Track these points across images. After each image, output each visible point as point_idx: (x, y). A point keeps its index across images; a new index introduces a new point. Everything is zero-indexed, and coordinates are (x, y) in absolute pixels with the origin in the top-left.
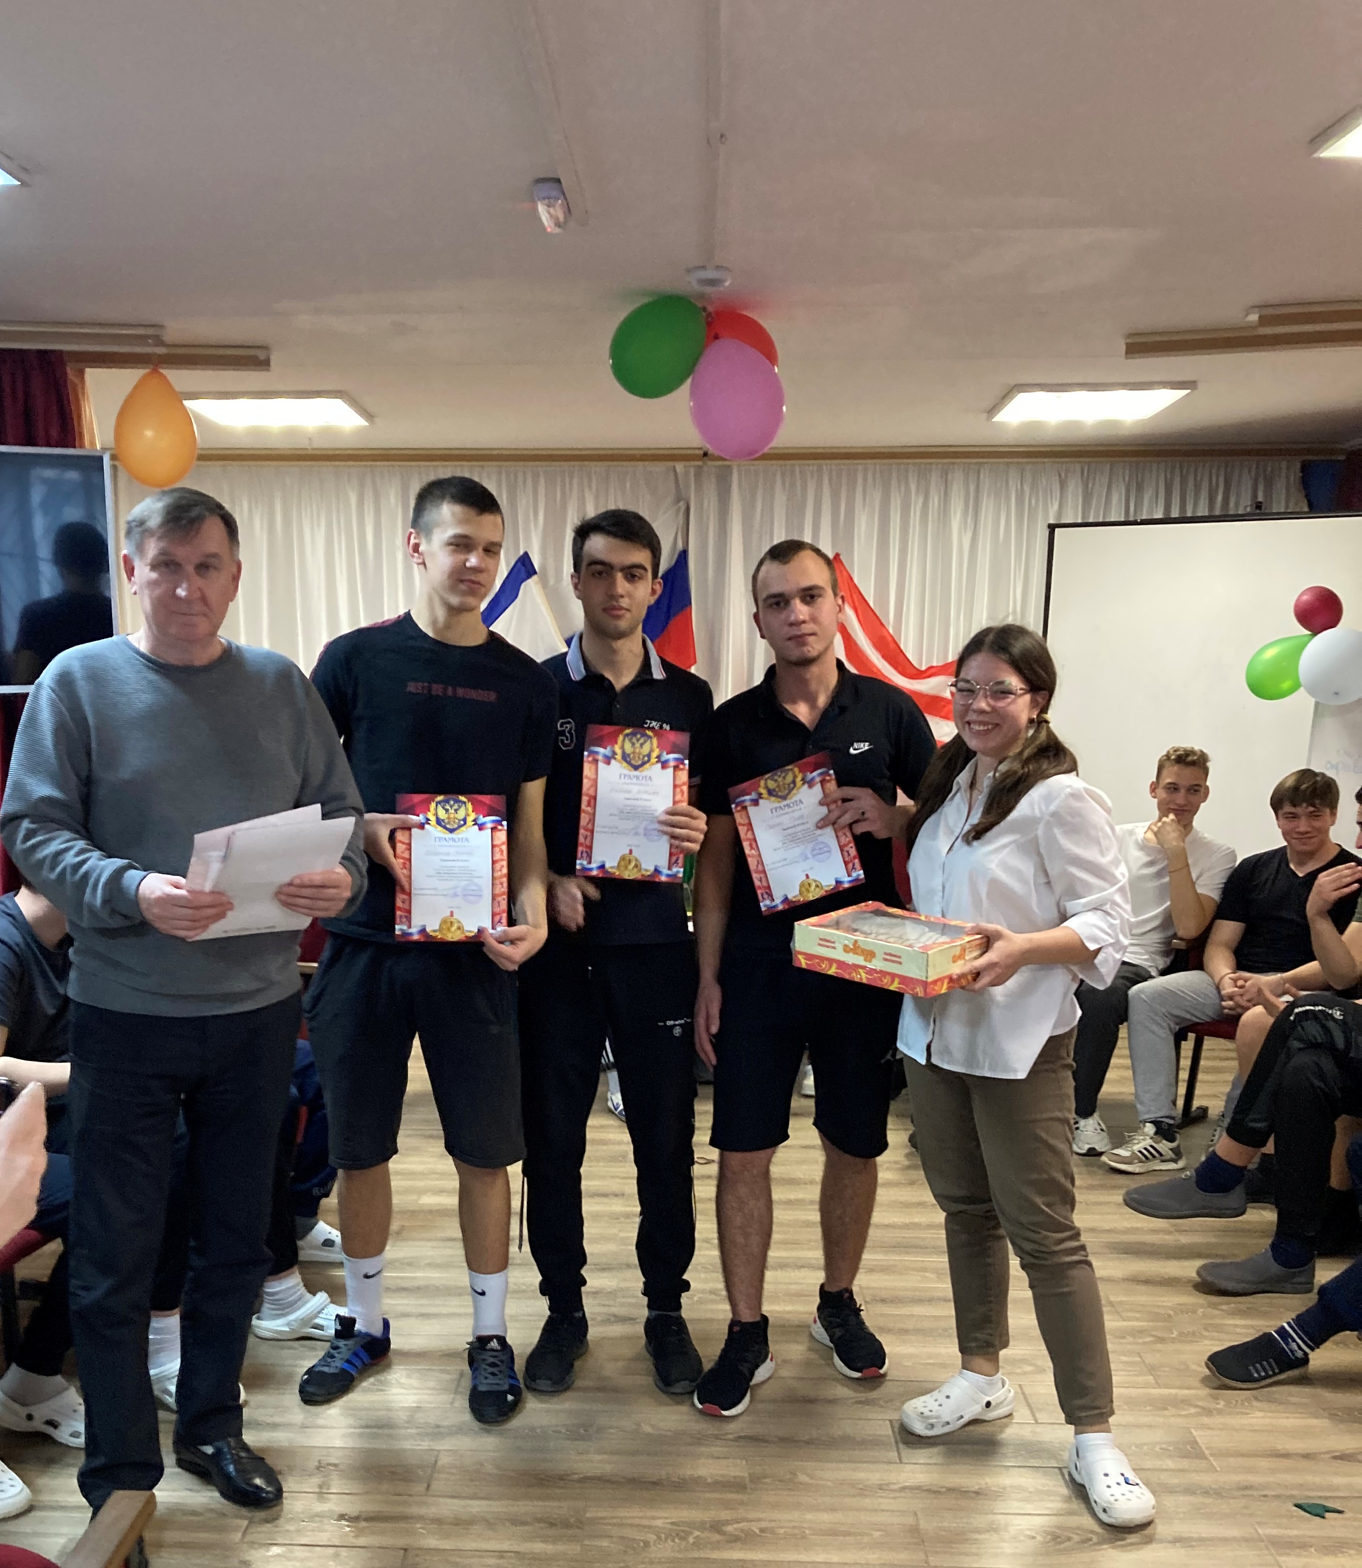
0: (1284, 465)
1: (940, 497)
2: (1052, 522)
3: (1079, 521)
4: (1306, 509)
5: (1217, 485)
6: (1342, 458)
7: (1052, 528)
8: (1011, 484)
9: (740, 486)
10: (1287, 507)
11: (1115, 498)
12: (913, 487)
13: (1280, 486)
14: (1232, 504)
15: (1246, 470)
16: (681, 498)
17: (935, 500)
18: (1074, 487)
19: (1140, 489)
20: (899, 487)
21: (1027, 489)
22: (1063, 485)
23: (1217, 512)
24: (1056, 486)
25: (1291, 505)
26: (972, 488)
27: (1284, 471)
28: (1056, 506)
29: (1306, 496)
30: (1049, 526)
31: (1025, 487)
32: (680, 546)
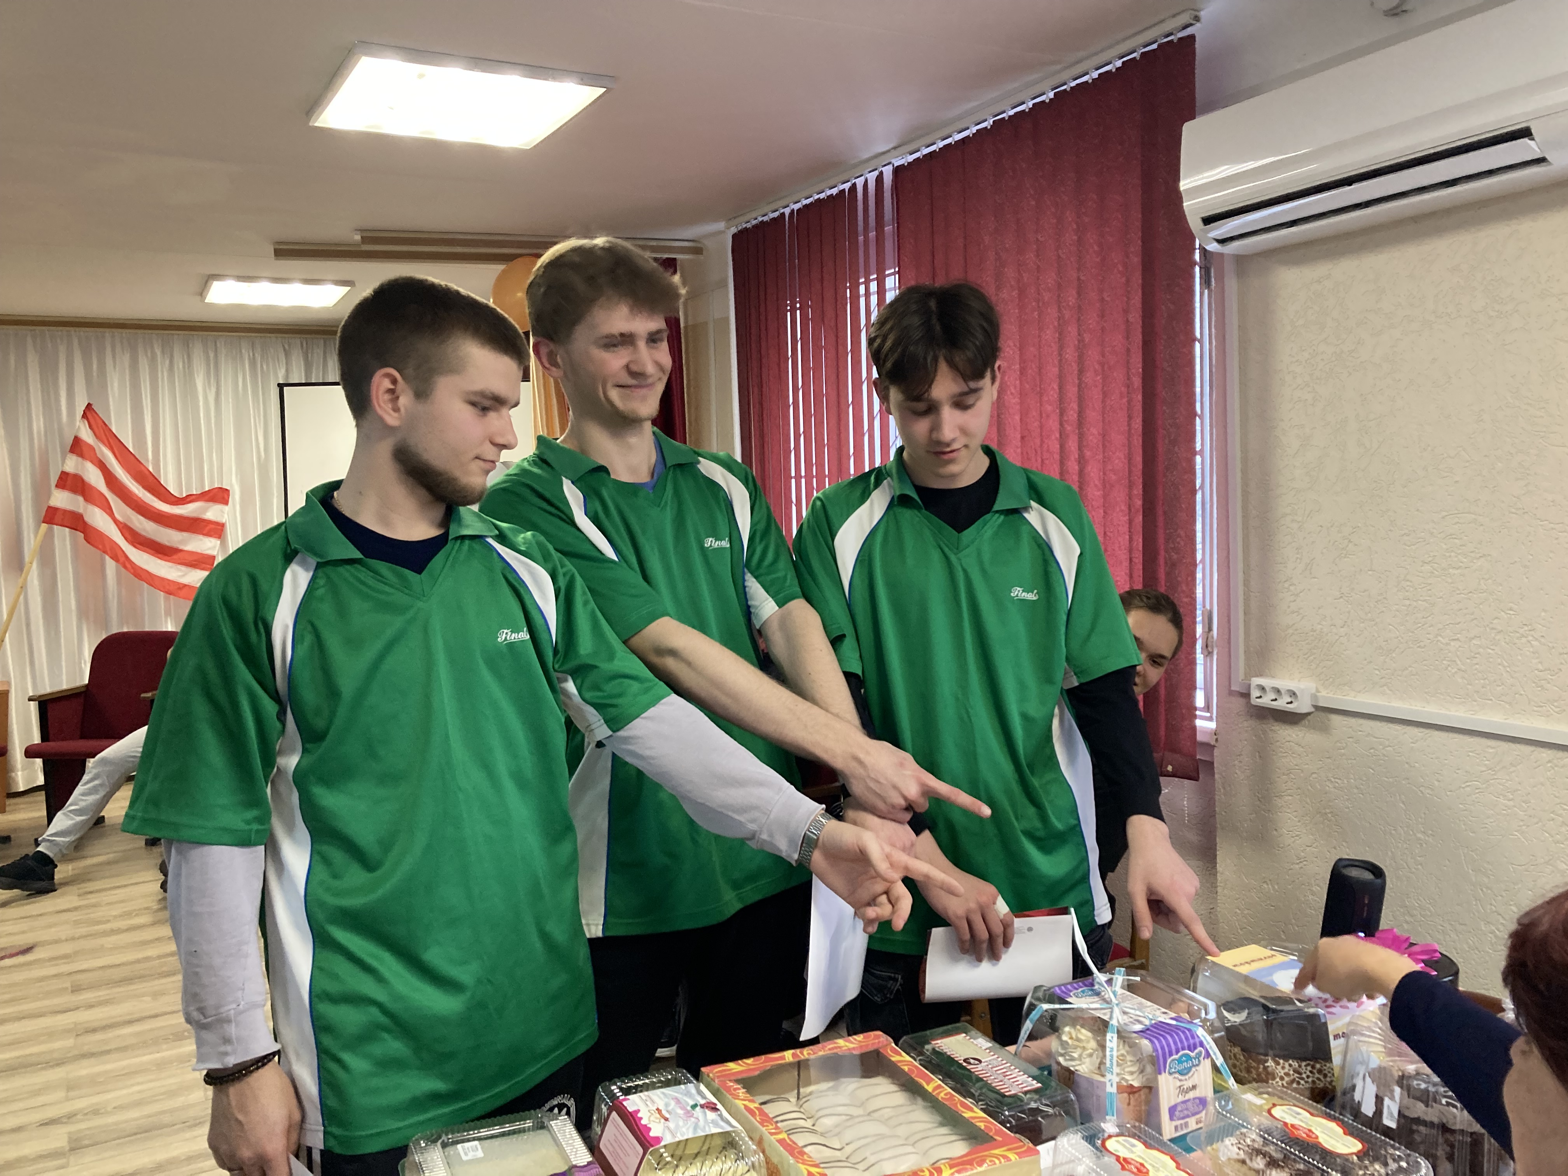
1: (184, 362)
2: (281, 382)
3: (303, 382)
7: (281, 386)
8: (243, 351)
17: (179, 364)
18: (296, 356)
20: (146, 351)
21: (258, 358)
22: (287, 354)
24: (282, 356)
26: (212, 355)
28: (283, 369)
30: (279, 385)
31: (256, 355)
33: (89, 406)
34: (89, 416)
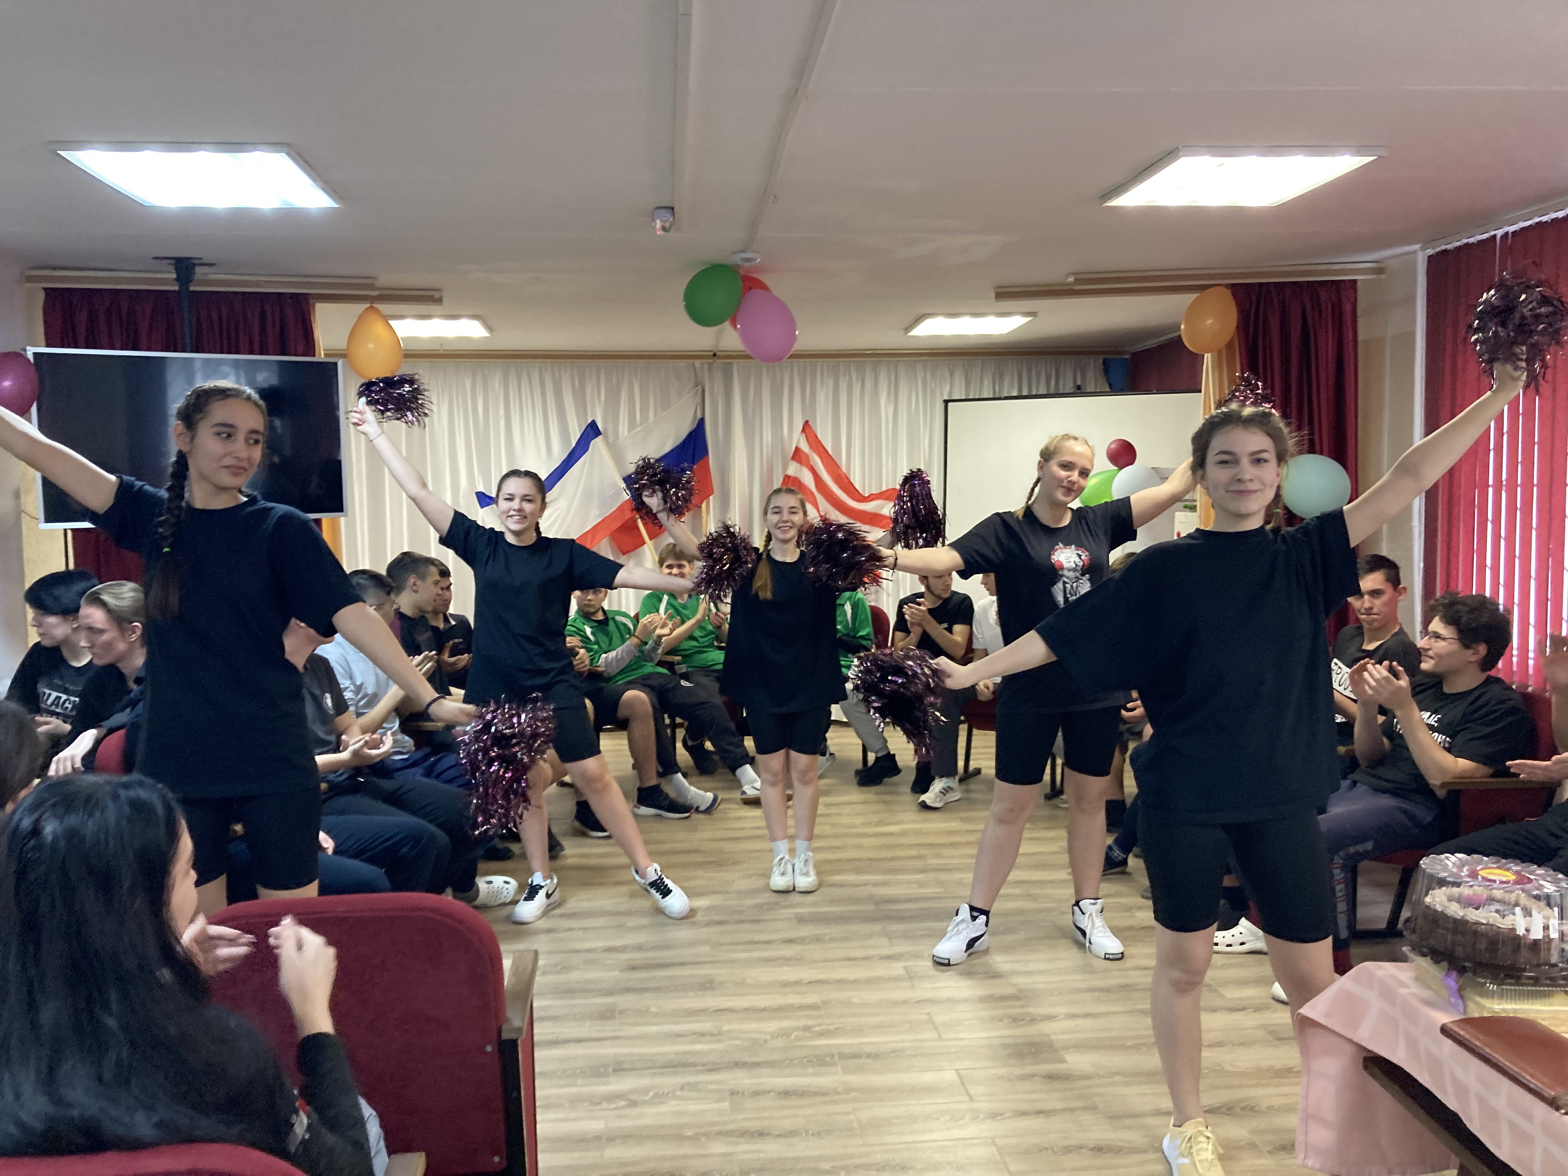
0: (1092, 361)
1: (872, 383)
2: (946, 398)
3: (964, 398)
4: (1108, 389)
5: (1051, 374)
6: (1127, 356)
7: (946, 402)
8: (917, 374)
9: (739, 374)
10: (1096, 388)
11: (985, 382)
12: (854, 376)
13: (1090, 375)
14: (1061, 386)
15: (1068, 364)
16: (698, 383)
17: (869, 385)
18: (959, 375)
19: (1001, 376)
20: (845, 378)
22: (952, 374)
23: (1052, 391)
24: (947, 375)
25: (1098, 387)
26: (893, 377)
27: (1092, 365)
28: (948, 388)
29: (1107, 381)
32: (699, 416)
33: (807, 422)
34: (807, 430)
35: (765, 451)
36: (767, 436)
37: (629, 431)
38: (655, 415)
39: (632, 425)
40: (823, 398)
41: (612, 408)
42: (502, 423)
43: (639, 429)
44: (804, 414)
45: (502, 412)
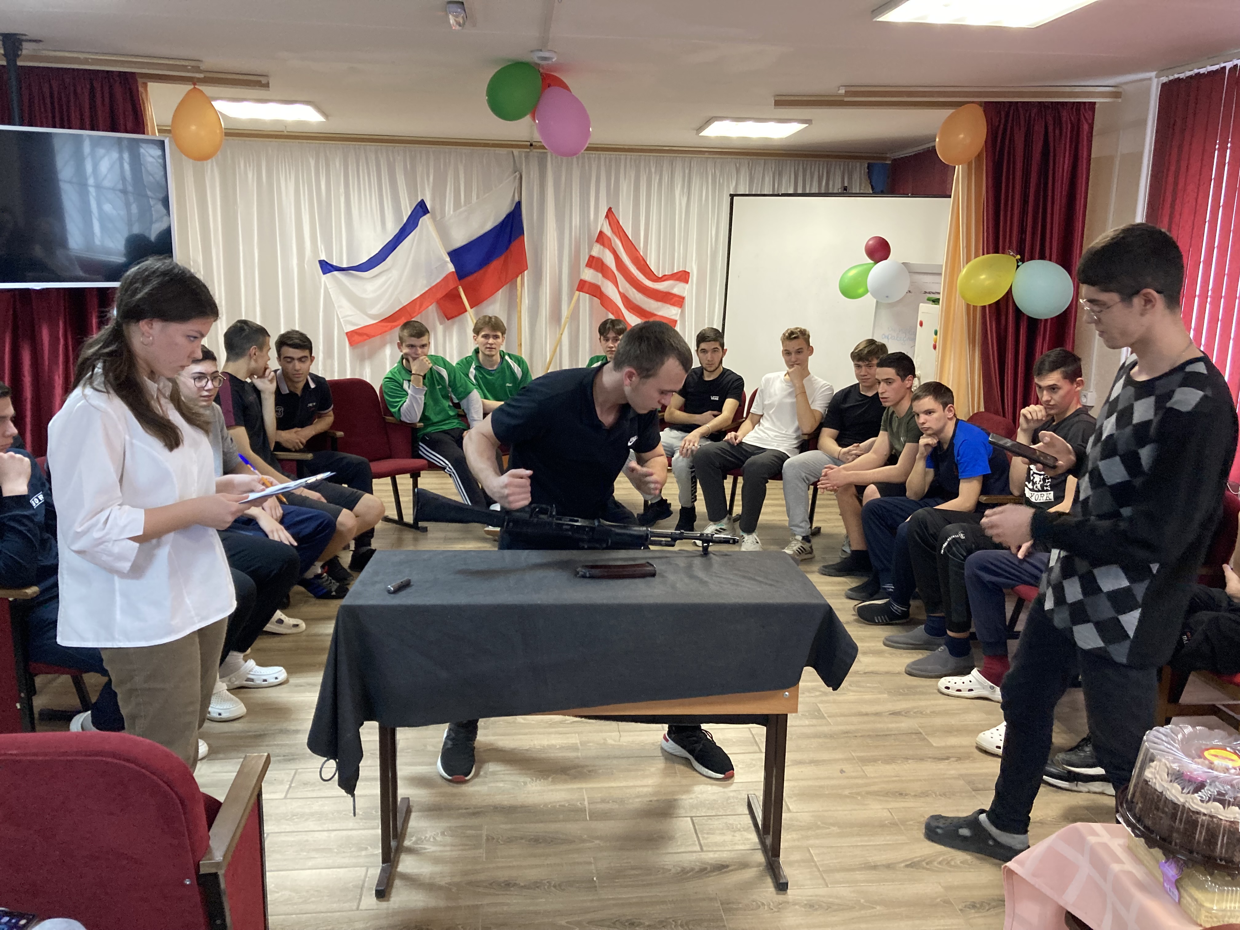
0: (858, 165)
2: (732, 193)
3: (747, 193)
4: (870, 192)
5: (823, 174)
6: (890, 162)
8: (708, 170)
9: (552, 164)
10: (860, 190)
11: (767, 179)
12: (653, 170)
13: (856, 176)
14: (831, 186)
15: (838, 167)
16: (516, 170)
17: (666, 177)
18: (744, 172)
19: (780, 175)
20: (645, 169)
21: (718, 174)
22: (738, 171)
23: (823, 192)
24: (734, 172)
25: (862, 188)
26: (687, 171)
27: (858, 169)
28: (734, 184)
29: (871, 182)
30: (731, 195)
31: (717, 172)
32: (517, 199)
33: (610, 209)
34: (610, 216)
35: (573, 234)
36: (576, 220)
37: (454, 210)
38: (477, 198)
39: (457, 205)
40: (626, 188)
41: (439, 190)
42: (342, 199)
43: (462, 209)
44: (608, 202)
45: (342, 190)
